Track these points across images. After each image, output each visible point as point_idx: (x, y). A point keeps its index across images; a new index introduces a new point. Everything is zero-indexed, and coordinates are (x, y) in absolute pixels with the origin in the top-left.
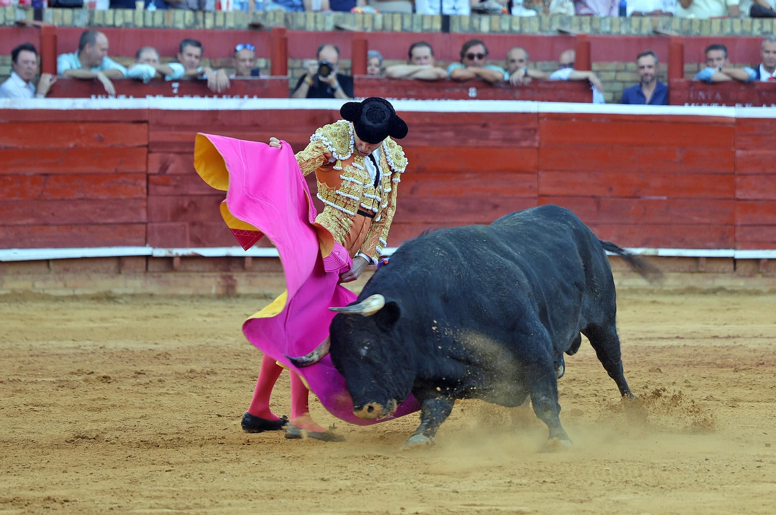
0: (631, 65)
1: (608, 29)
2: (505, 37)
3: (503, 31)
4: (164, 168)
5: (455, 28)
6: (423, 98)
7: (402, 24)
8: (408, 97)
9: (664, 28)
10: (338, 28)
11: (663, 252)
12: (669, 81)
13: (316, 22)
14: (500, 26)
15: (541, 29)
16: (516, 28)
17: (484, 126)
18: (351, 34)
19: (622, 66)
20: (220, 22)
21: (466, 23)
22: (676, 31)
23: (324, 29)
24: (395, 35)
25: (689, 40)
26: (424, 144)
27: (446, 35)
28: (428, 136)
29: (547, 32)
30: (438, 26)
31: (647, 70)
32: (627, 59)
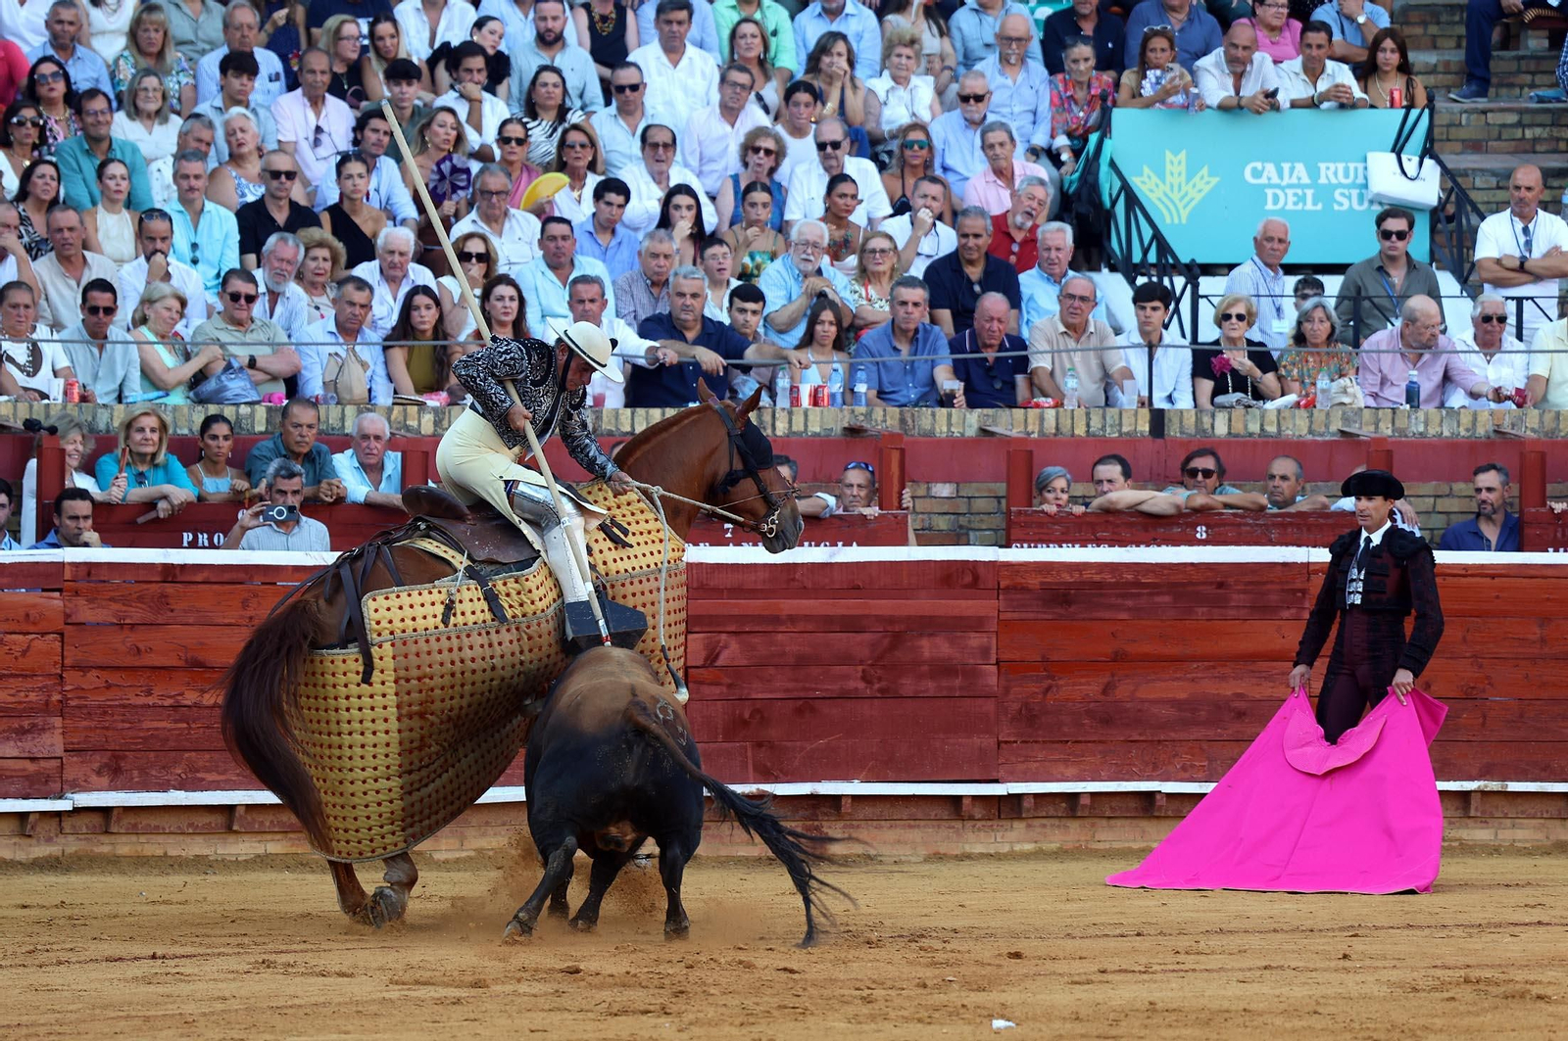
0: (1460, 487)
1: (1421, 429)
2: (1255, 444)
3: (1251, 435)
4: (712, 657)
5: (1173, 430)
6: (1123, 543)
7: (1088, 425)
8: (1098, 542)
9: (1513, 426)
10: (984, 432)
11: (1514, 786)
12: (1521, 512)
13: (949, 424)
14: (1246, 427)
15: (1311, 431)
16: (1272, 429)
17: (1221, 585)
18: (1007, 441)
19: (1444, 489)
20: (798, 425)
21: (1190, 421)
22: (1533, 430)
23: (963, 435)
24: (1076, 443)
25: (1555, 444)
26: (1124, 616)
27: (1159, 441)
28: (1130, 603)
29: (1322, 435)
30: (1145, 427)
31: (1484, 495)
32: (1452, 478)
